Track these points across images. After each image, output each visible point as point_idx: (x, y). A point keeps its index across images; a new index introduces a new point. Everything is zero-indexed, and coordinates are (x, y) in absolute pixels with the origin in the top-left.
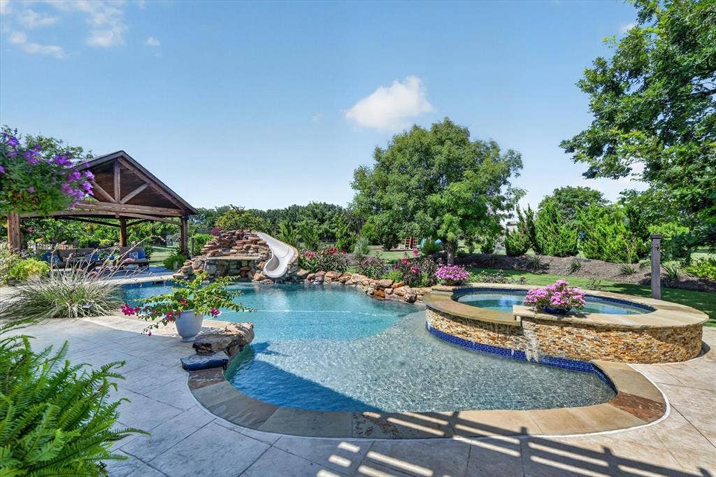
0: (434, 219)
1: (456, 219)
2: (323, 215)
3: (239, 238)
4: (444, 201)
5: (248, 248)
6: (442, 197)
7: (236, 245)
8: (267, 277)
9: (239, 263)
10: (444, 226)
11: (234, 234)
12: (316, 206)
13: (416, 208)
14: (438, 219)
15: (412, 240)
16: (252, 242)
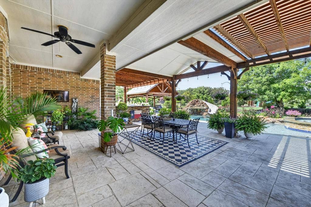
0: (275, 94)
1: (287, 94)
2: (204, 92)
3: (197, 102)
4: (280, 86)
5: (200, 105)
6: (279, 85)
7: (196, 104)
8: (209, 114)
9: (197, 109)
10: (281, 97)
11: (195, 101)
12: (201, 88)
13: (265, 90)
14: (277, 94)
15: (252, 102)
16: (201, 103)
